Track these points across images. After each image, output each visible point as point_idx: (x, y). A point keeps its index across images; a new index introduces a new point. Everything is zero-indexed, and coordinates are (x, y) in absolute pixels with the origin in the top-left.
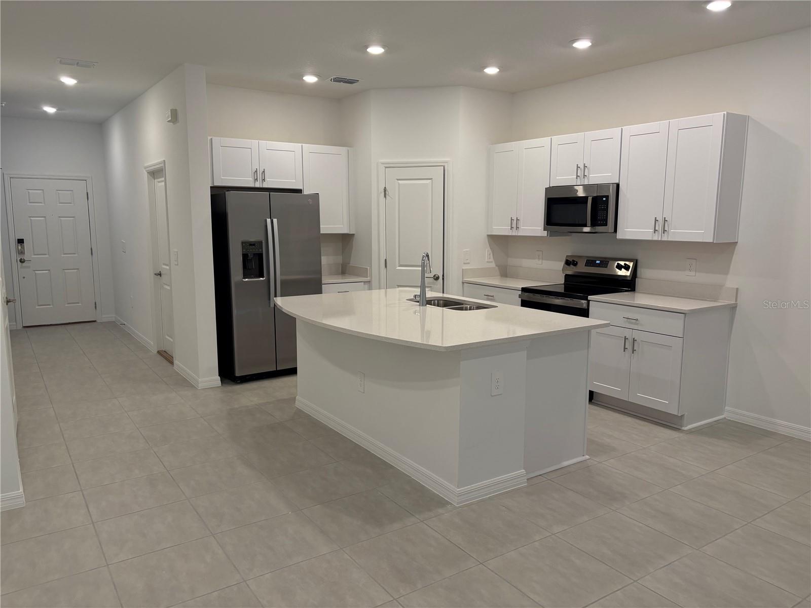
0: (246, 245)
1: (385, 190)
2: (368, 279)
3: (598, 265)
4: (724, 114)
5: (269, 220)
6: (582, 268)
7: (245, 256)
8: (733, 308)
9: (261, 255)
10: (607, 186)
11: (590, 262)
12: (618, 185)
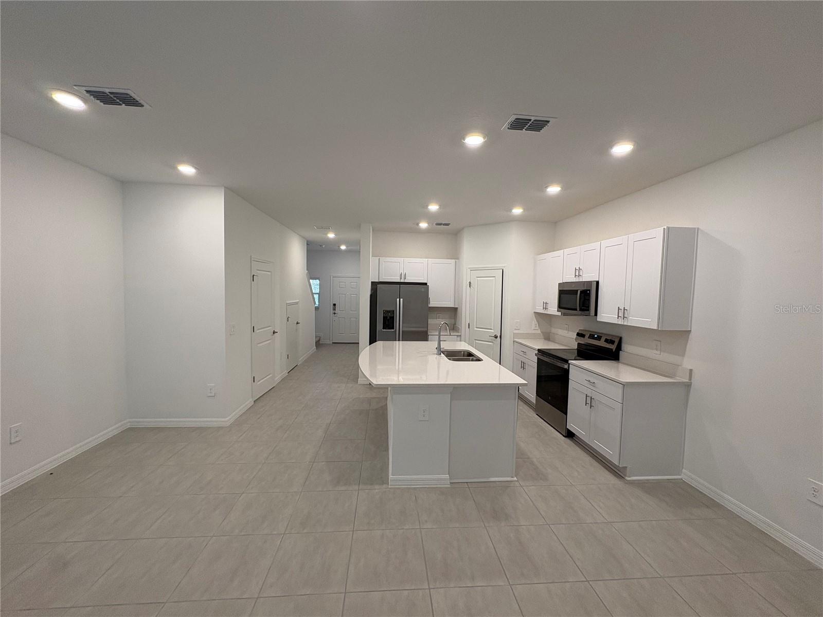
0: (386, 312)
1: (470, 283)
2: (460, 334)
3: (595, 339)
4: (664, 229)
5: (398, 300)
6: (586, 340)
7: (385, 318)
8: (688, 386)
9: (393, 317)
10: (590, 283)
11: (592, 337)
12: (598, 283)
